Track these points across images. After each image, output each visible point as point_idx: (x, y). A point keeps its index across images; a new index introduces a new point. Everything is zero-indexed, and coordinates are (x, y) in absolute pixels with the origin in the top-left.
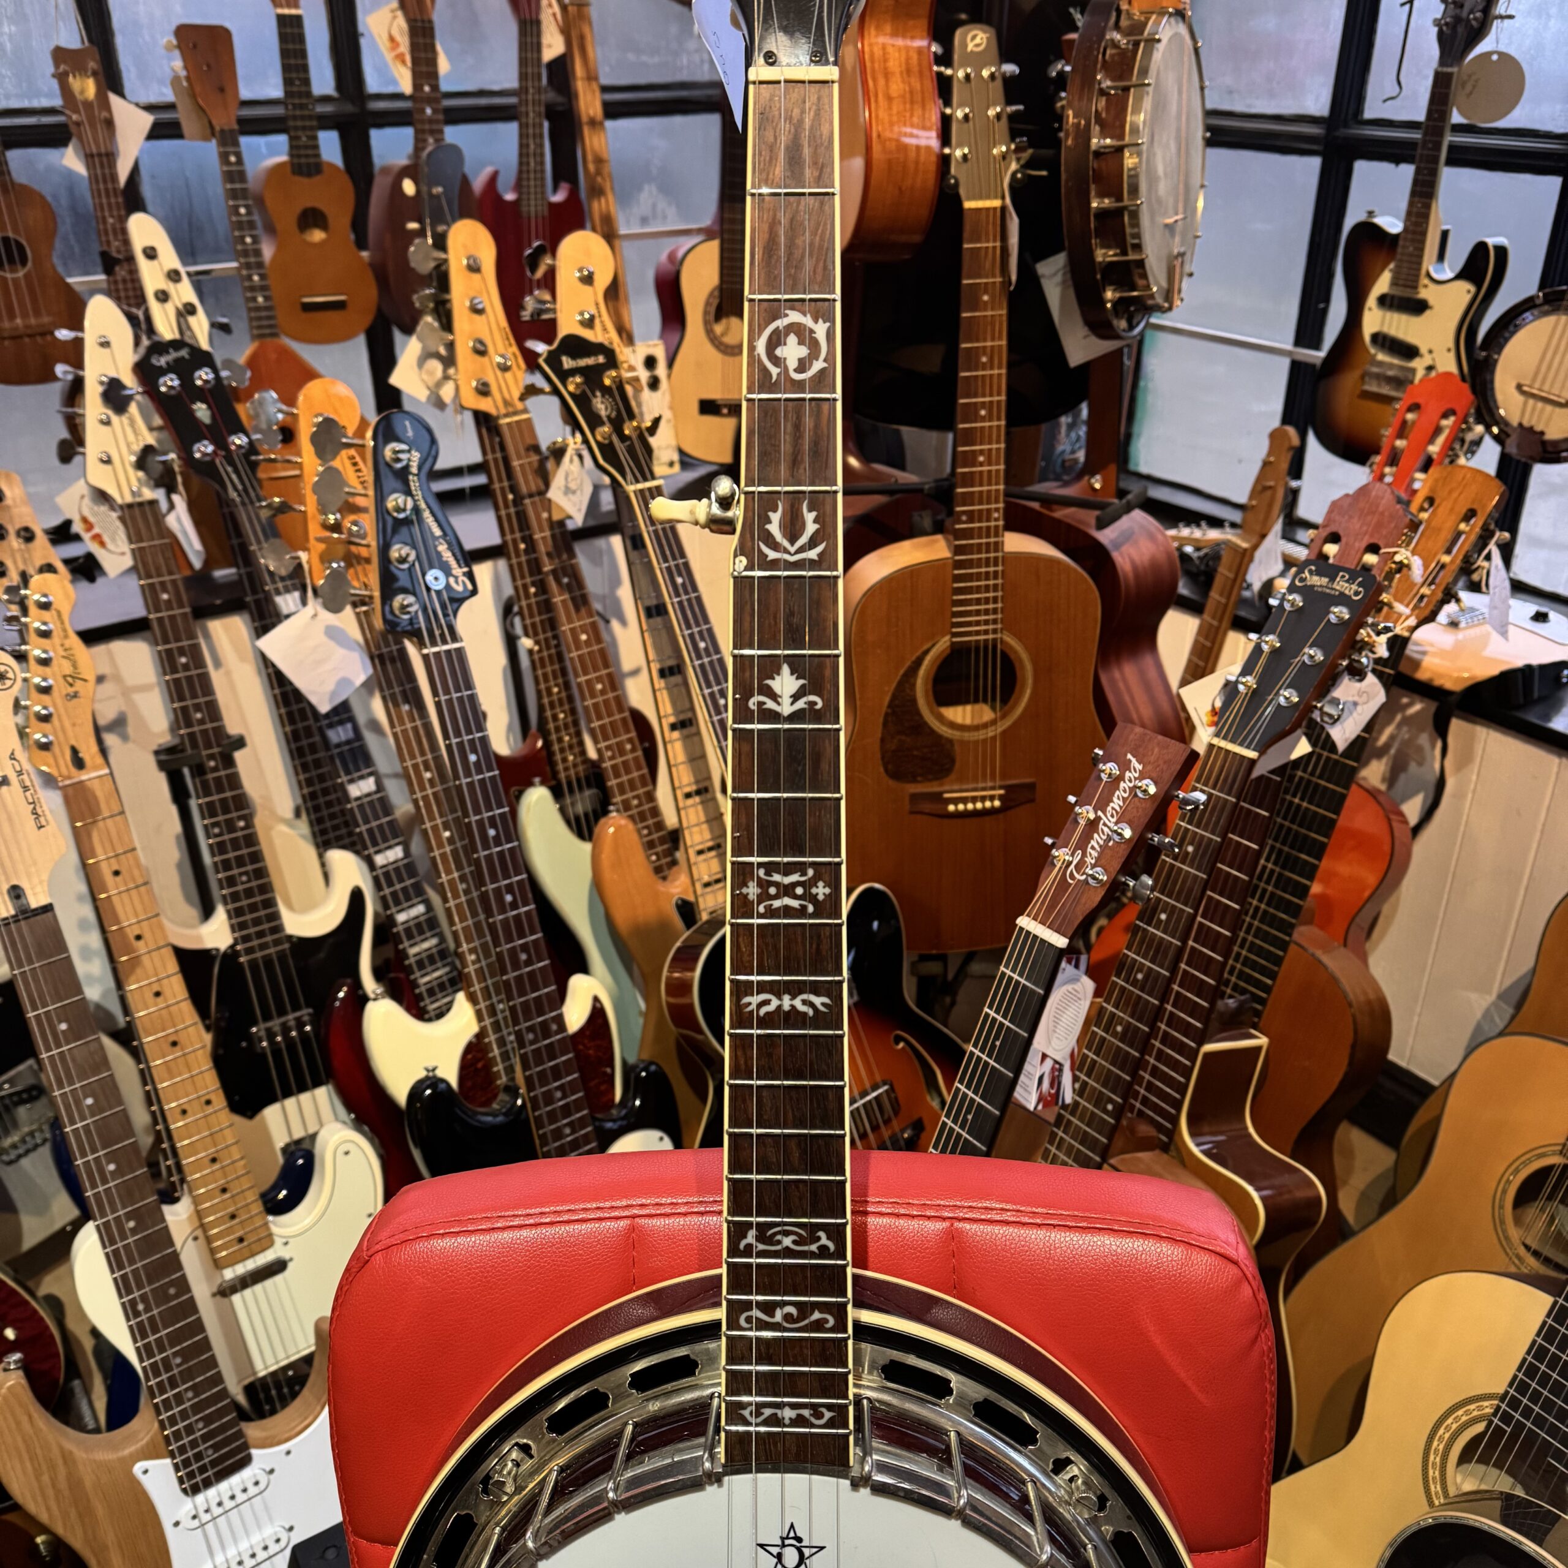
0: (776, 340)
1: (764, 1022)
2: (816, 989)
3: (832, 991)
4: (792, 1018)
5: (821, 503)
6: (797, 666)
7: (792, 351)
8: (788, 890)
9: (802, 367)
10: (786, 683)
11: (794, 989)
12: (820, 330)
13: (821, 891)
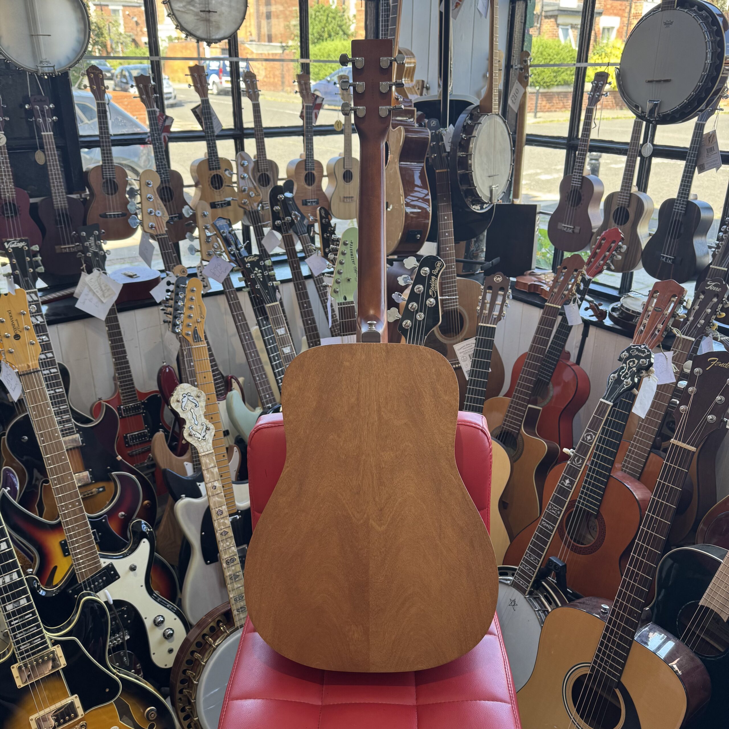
0: (587, 435)
1: (543, 526)
2: (552, 526)
3: (554, 527)
4: (546, 528)
5: (583, 460)
6: (570, 480)
7: (589, 438)
8: (554, 510)
9: (590, 440)
10: (567, 481)
11: (549, 524)
12: (594, 437)
13: (559, 512)
